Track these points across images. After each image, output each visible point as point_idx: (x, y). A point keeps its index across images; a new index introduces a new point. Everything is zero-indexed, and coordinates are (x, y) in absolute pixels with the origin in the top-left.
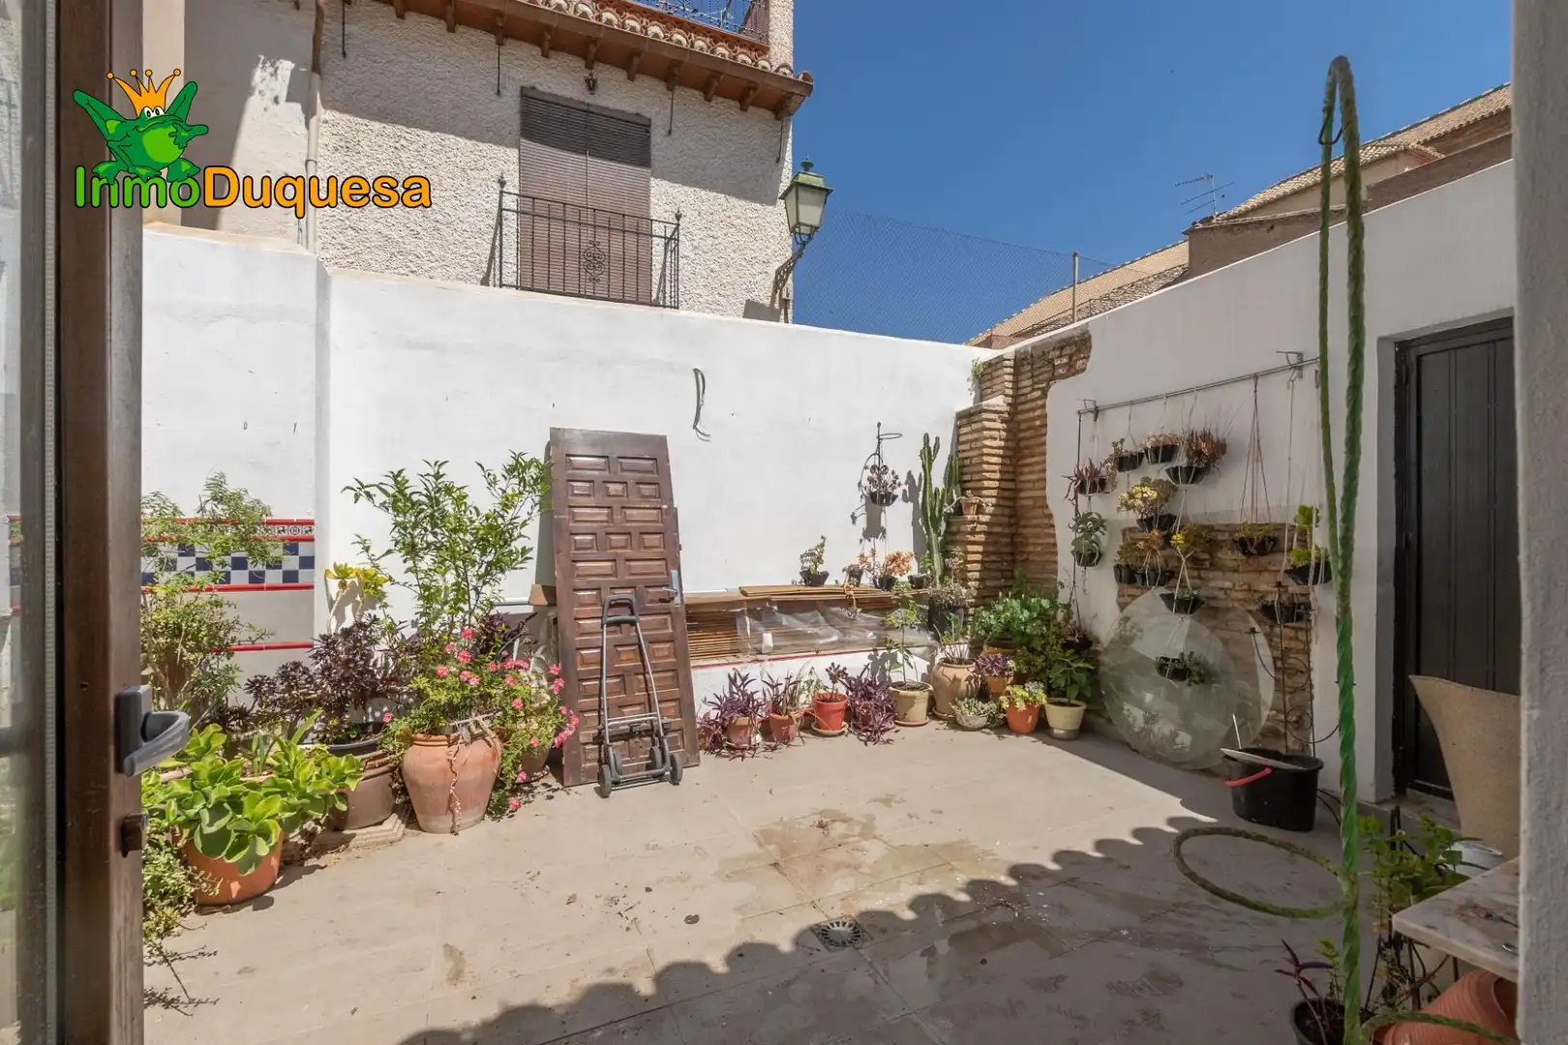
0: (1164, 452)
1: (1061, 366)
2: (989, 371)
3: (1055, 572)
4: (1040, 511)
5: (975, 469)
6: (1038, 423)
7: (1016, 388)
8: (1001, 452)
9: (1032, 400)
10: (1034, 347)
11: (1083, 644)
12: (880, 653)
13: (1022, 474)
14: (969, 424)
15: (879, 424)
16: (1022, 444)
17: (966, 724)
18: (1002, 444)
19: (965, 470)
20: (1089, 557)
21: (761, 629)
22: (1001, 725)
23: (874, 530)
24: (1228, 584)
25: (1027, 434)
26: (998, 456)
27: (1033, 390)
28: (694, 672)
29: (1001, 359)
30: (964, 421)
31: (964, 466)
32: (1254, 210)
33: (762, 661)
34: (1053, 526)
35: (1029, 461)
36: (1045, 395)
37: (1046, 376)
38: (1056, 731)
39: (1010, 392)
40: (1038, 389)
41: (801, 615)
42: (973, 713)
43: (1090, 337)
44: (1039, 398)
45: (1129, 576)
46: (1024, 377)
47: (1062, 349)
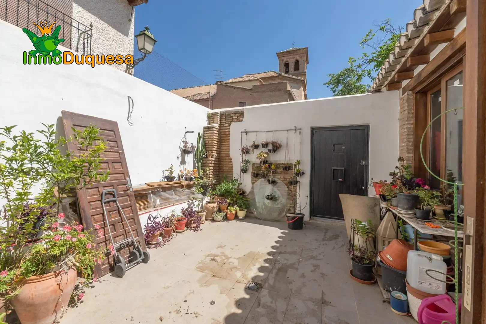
0: (266, 145)
1: (235, 119)
2: (213, 116)
3: (232, 174)
4: (227, 158)
5: (211, 144)
6: (227, 133)
7: (220, 122)
8: (217, 140)
9: (226, 127)
10: (226, 112)
11: (243, 193)
12: (190, 202)
13: (221, 147)
14: (208, 131)
15: (185, 128)
16: (222, 138)
17: (218, 220)
18: (217, 138)
19: (207, 144)
20: (245, 171)
21: (156, 198)
22: (226, 218)
23: (183, 162)
24: (279, 177)
25: (224, 136)
26: (216, 141)
27: (226, 124)
28: (140, 216)
29: (216, 113)
30: (207, 130)
31: (206, 143)
32: (233, 83)
33: (157, 210)
34: (231, 162)
35: (224, 143)
36: (229, 125)
37: (230, 120)
38: (240, 218)
39: (219, 123)
40: (227, 124)
41: (168, 192)
42: (219, 216)
43: (244, 113)
44: (228, 126)
45: (256, 175)
46: (223, 120)
47: (235, 114)
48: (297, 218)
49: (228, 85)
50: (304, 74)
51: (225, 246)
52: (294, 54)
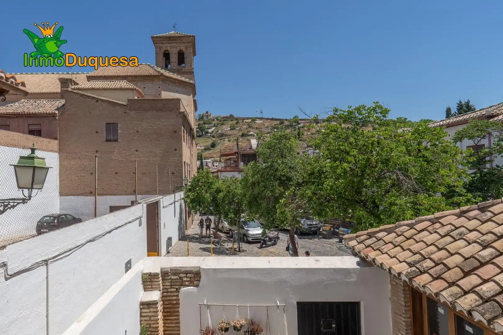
1: (187, 281)
2: (150, 277)
5: (154, 330)
6: (175, 302)
9: (171, 292)
10: (171, 269)
14: (148, 308)
16: (166, 310)
27: (171, 288)
29: (157, 275)
30: (146, 306)
32: (92, 89)
35: (170, 317)
36: (178, 290)
37: (178, 283)
39: (161, 290)
40: (174, 288)
43: (200, 273)
44: (175, 292)
46: (166, 281)
47: (187, 274)
52: (177, 42)
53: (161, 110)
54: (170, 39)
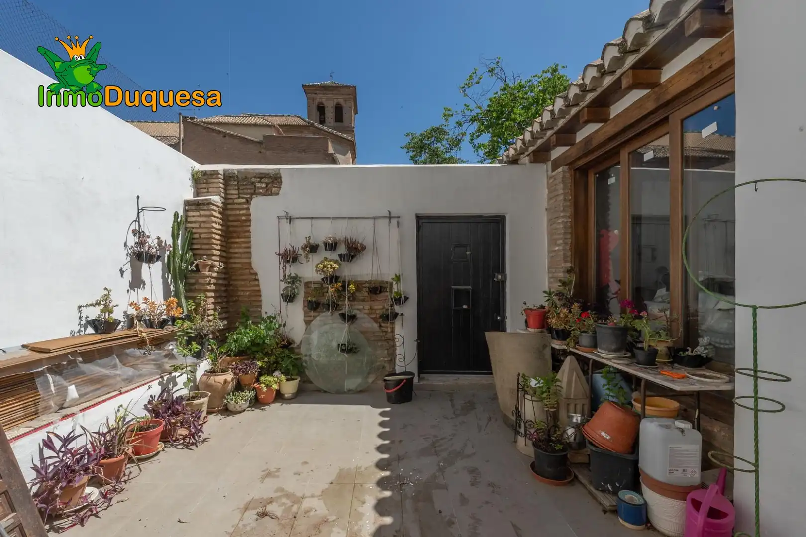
0: (332, 246)
1: (262, 188)
2: (206, 177)
3: (260, 306)
4: (248, 271)
5: (205, 241)
6: (244, 218)
7: (226, 194)
8: (220, 232)
9: (240, 204)
10: (239, 171)
11: (287, 345)
12: (165, 378)
13: (231, 248)
14: (196, 210)
15: (138, 197)
16: (231, 229)
17: (239, 409)
18: (220, 227)
19: (195, 241)
20: (289, 298)
21: (65, 383)
22: (257, 402)
23: (137, 283)
24: (361, 307)
25: (235, 224)
26: (219, 235)
27: (239, 198)
29: (215, 173)
30: (193, 207)
31: (193, 239)
34: (257, 280)
35: (237, 240)
36: (248, 202)
37: (249, 191)
38: (286, 396)
39: (223, 195)
40: (243, 198)
41: (99, 361)
43: (280, 177)
44: (244, 203)
45: (314, 307)
46: (232, 188)
47: (261, 178)
48: (405, 381)
49: (210, 126)
50: (350, 131)
51: (278, 470)
52: (334, 93)
53: (304, 151)
54: (325, 88)
